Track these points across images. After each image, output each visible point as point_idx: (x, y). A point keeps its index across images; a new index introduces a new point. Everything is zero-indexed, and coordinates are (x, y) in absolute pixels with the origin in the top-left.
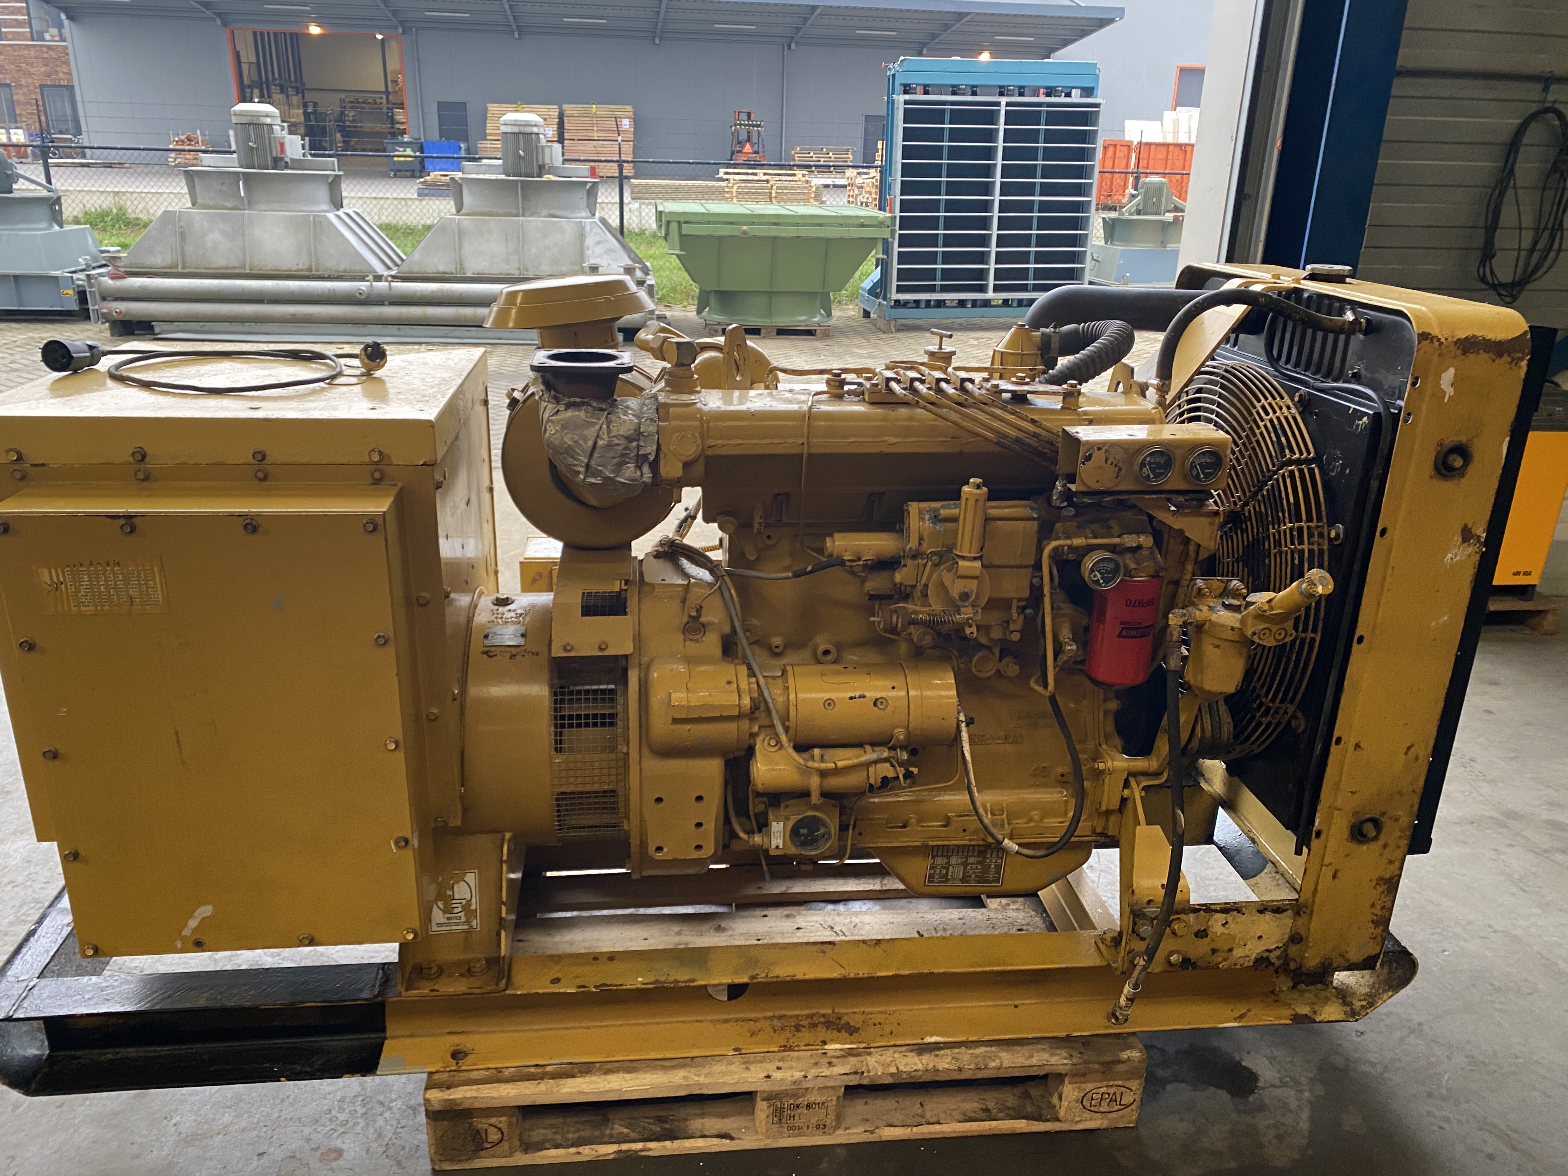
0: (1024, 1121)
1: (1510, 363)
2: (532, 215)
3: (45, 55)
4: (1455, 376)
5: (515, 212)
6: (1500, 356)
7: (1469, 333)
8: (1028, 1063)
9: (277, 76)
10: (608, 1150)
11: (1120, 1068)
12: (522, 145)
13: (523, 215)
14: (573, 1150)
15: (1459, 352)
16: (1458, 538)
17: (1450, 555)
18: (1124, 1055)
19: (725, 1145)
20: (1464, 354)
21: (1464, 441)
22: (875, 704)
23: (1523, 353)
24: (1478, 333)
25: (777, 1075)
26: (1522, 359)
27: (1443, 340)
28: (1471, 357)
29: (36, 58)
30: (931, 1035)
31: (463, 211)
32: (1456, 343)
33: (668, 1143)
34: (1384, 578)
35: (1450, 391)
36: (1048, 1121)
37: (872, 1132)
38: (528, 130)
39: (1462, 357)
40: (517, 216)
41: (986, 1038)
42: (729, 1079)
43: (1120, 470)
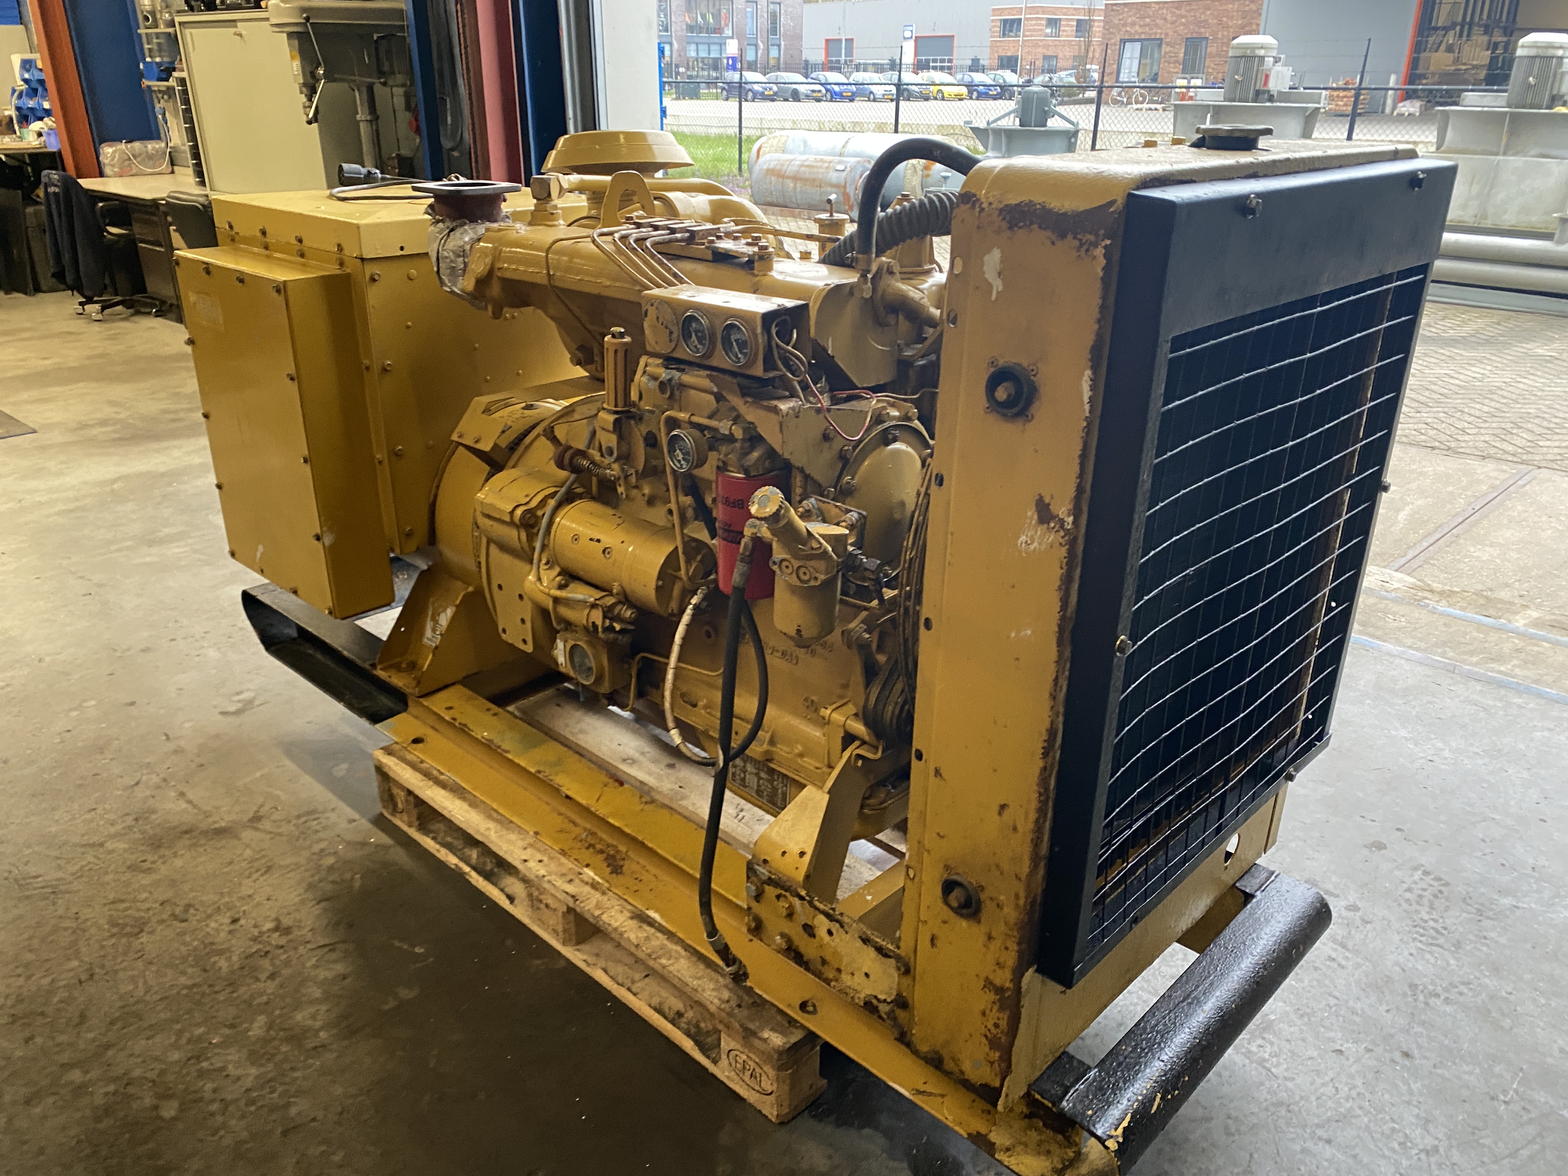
0: (692, 1043)
1: (1079, 249)
2: (1516, 154)
3: (1247, 8)
4: (1003, 261)
5: (1495, 150)
6: (1063, 236)
7: (1024, 198)
8: (689, 980)
9: (1485, 16)
10: (452, 860)
11: (756, 1042)
12: (1535, 71)
13: (1504, 154)
14: (438, 846)
15: (1005, 225)
16: (1032, 514)
17: (1023, 538)
18: (766, 1034)
19: (504, 903)
20: (1010, 228)
21: (1025, 364)
22: (604, 551)
23: (1097, 235)
24: (1038, 199)
25: (531, 864)
26: (1096, 245)
27: (985, 205)
28: (1021, 234)
29: (1237, 11)
30: (656, 911)
31: (1443, 148)
32: (1001, 211)
33: (481, 879)
34: (946, 548)
35: (998, 285)
36: (708, 1057)
37: (588, 965)
38: (1551, 52)
39: (1009, 233)
40: (1497, 154)
41: (689, 942)
42: (505, 846)
43: (671, 333)
